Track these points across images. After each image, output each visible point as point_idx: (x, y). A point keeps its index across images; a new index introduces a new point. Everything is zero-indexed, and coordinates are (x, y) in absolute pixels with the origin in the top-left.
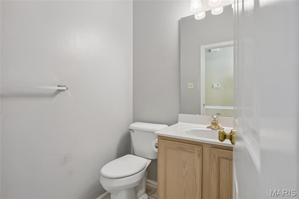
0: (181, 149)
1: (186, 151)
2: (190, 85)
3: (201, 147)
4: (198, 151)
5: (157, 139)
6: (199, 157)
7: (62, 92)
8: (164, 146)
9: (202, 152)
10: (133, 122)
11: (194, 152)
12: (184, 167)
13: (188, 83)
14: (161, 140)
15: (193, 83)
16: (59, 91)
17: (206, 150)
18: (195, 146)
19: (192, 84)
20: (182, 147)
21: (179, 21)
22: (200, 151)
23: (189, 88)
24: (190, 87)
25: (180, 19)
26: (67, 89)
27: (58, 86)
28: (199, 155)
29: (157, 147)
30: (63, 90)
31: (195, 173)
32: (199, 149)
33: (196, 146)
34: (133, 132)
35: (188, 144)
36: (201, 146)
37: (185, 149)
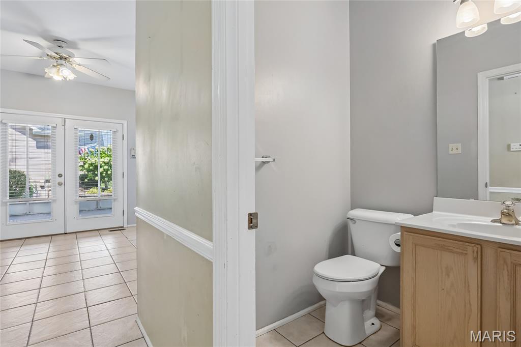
0: (443, 248)
1: (451, 251)
2: (455, 148)
3: (479, 246)
4: (473, 252)
5: (400, 233)
6: (475, 261)
7: (267, 164)
8: (412, 243)
9: (481, 255)
10: (352, 209)
11: (466, 254)
12: (448, 276)
13: (450, 145)
14: (407, 233)
15: (460, 144)
16: (264, 163)
17: (489, 253)
18: (467, 244)
19: (459, 146)
20: (444, 245)
21: (434, 45)
22: (477, 252)
23: (451, 152)
24: (455, 152)
25: (436, 41)
26: (274, 160)
27: (263, 157)
28: (475, 259)
29: (399, 245)
30: (268, 162)
31: (469, 286)
32: (475, 249)
33: (470, 244)
34: (355, 223)
35: (455, 241)
36: (478, 244)
37: (448, 248)
